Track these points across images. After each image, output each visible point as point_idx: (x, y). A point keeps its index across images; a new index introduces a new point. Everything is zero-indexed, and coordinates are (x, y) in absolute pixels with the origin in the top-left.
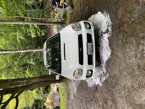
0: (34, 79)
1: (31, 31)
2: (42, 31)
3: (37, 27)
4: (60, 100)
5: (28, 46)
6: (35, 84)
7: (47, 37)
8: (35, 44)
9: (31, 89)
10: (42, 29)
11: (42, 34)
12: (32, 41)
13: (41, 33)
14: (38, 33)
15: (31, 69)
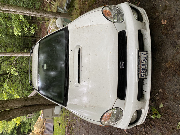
0: (14, 102)
1: (14, 26)
2: (31, 27)
3: (24, 20)
4: (54, 130)
5: (10, 47)
6: (16, 110)
7: (38, 37)
8: (21, 46)
9: (8, 119)
10: (32, 24)
11: (31, 32)
12: (15, 41)
13: (29, 30)
14: (26, 29)
15: (12, 79)
